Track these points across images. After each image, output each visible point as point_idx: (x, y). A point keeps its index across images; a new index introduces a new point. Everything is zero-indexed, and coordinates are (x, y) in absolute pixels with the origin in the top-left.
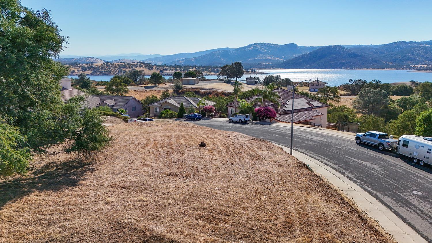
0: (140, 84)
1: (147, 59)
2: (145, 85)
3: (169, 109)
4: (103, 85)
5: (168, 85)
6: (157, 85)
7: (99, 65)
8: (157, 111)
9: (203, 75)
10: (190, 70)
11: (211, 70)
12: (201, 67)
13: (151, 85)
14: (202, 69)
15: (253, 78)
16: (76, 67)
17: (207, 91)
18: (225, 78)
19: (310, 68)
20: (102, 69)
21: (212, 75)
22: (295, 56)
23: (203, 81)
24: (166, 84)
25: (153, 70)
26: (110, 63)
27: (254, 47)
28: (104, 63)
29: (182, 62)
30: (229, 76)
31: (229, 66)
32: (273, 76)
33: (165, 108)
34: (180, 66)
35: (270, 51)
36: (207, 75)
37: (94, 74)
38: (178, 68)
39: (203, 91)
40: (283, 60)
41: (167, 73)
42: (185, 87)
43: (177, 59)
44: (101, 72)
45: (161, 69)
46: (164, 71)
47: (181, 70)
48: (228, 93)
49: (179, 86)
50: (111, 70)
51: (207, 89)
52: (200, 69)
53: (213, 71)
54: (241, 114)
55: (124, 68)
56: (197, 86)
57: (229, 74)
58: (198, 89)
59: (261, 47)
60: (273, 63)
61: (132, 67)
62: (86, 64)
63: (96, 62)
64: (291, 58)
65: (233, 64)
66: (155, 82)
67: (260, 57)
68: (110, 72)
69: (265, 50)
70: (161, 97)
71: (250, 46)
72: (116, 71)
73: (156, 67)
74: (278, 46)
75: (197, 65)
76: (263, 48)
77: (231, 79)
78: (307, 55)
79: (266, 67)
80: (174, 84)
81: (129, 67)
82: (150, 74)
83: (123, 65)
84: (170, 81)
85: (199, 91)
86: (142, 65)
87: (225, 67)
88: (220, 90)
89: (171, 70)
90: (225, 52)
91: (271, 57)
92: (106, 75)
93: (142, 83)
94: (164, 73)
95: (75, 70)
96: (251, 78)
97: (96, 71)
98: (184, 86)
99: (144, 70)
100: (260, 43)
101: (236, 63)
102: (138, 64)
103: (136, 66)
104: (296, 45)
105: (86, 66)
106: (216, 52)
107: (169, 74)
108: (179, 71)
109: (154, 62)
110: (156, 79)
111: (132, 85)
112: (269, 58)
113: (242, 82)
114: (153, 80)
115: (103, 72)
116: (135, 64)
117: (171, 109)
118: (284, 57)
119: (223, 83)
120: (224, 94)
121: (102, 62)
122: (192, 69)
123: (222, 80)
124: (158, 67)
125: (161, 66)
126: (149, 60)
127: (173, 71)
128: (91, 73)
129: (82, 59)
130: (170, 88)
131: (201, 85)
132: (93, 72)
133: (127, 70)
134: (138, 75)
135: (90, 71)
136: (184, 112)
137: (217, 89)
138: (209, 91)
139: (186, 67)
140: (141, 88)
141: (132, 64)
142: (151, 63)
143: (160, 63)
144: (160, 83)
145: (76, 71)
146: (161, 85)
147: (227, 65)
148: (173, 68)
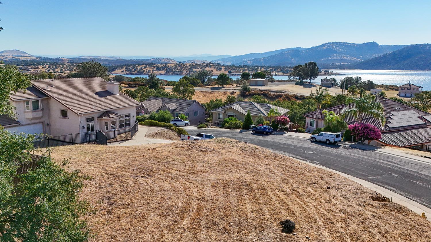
0: (208, 85)
1: (217, 59)
2: (212, 85)
3: (234, 116)
4: (172, 86)
5: (235, 86)
6: (224, 86)
7: (172, 65)
8: (220, 117)
9: (272, 76)
10: (259, 70)
11: (280, 70)
12: (270, 67)
13: (218, 87)
14: (271, 69)
15: (329, 80)
16: (152, 67)
17: (277, 93)
18: (297, 79)
19: (393, 69)
20: (174, 69)
21: (281, 75)
22: (376, 56)
23: (273, 82)
24: (232, 86)
25: (221, 70)
26: (183, 64)
27: (328, 46)
28: (177, 64)
29: (251, 63)
30: (301, 77)
31: (302, 66)
32: (353, 78)
33: (229, 114)
34: (248, 66)
35: (345, 51)
36: (276, 75)
37: (167, 74)
38: (246, 69)
39: (272, 93)
40: (360, 60)
41: (235, 73)
42: (252, 89)
43: (245, 60)
44: (173, 72)
45: (230, 70)
46: (232, 72)
47: (249, 70)
48: (301, 96)
49: (246, 88)
50: (182, 70)
51: (277, 92)
52: (269, 69)
53: (282, 71)
54: (329, 131)
55: (194, 68)
56: (266, 88)
57: (301, 75)
58: (266, 91)
59: (336, 47)
60: (349, 63)
61: (202, 68)
62: (161, 64)
63: (170, 62)
64: (371, 58)
65: (306, 64)
66: (222, 83)
67: (334, 57)
68: (181, 72)
69: (341, 50)
70: (225, 101)
71: (324, 45)
72: (187, 71)
73: (225, 67)
74: (355, 45)
75: (265, 65)
76: (338, 47)
77: (303, 80)
78: (389, 54)
79: (341, 67)
80: (241, 86)
81: (199, 67)
82: (218, 75)
83: (194, 65)
84: (237, 82)
85: (267, 94)
86: (212, 66)
87: (297, 67)
88: (291, 93)
89: (239, 70)
90: (296, 52)
91: (347, 57)
92: (177, 75)
93: (210, 83)
94: (232, 73)
95: (150, 69)
96: (326, 80)
97: (169, 71)
98: (251, 87)
99: (213, 70)
100: (335, 42)
101: (310, 63)
102: (208, 65)
103: (206, 66)
104: (376, 43)
105: (160, 66)
106: (286, 51)
107: (237, 74)
108: (247, 72)
109: (223, 62)
110: (223, 80)
111: (200, 86)
112: (344, 57)
113: (316, 83)
114: (220, 81)
115: (175, 72)
116: (205, 64)
117: (236, 116)
118: (362, 57)
119: (295, 85)
120: (296, 97)
121: (175, 63)
122: (261, 69)
123: (292, 81)
124: (227, 67)
125: (230, 66)
126: (219, 60)
127: (241, 71)
128: (164, 73)
129: (158, 59)
130: (237, 90)
131: (270, 87)
132: (166, 72)
133: (198, 70)
134: (207, 75)
135: (163, 71)
136: (251, 122)
137: (288, 92)
138: (279, 93)
139: (254, 68)
140: (208, 89)
141: (202, 65)
142: (220, 64)
143: (229, 64)
144: (227, 84)
145: (151, 71)
146: (228, 87)
147: (299, 66)
148: (241, 68)
